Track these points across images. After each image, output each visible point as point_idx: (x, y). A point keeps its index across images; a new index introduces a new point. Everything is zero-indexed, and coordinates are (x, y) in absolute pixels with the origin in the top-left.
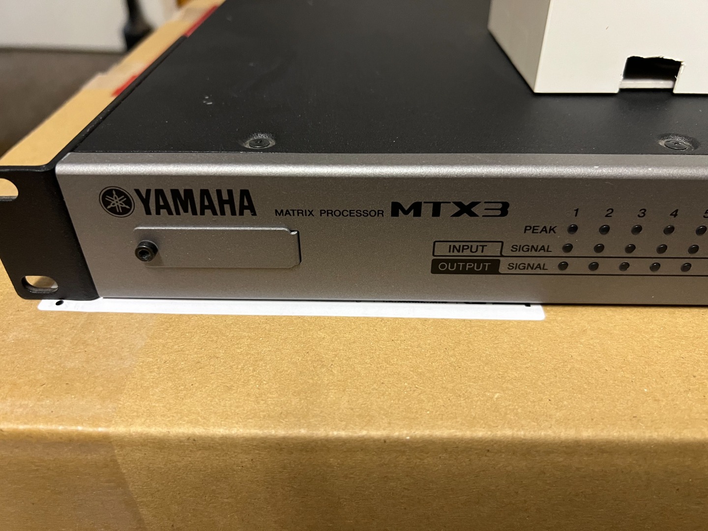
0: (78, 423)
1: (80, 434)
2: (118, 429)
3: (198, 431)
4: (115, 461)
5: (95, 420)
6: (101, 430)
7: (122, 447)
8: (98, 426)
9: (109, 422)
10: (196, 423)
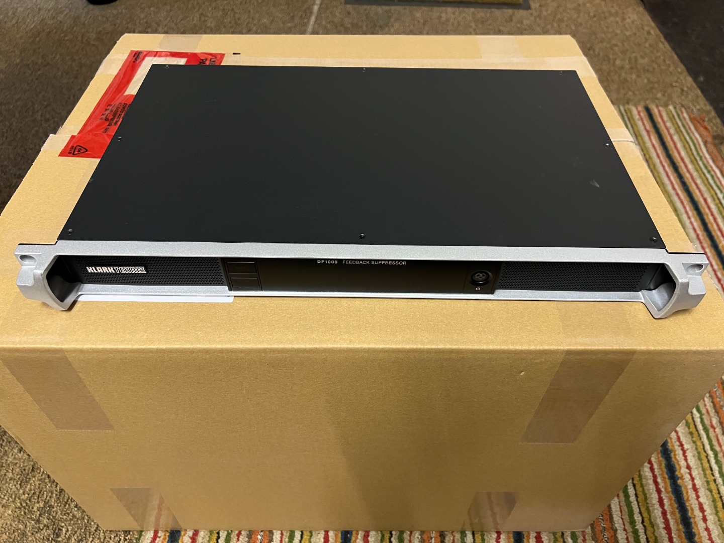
0: (51, 344)
1: (52, 348)
2: (65, 346)
3: (94, 346)
4: (66, 357)
5: (57, 343)
6: (59, 346)
7: (68, 352)
8: (58, 345)
9: (62, 344)
10: (93, 344)
